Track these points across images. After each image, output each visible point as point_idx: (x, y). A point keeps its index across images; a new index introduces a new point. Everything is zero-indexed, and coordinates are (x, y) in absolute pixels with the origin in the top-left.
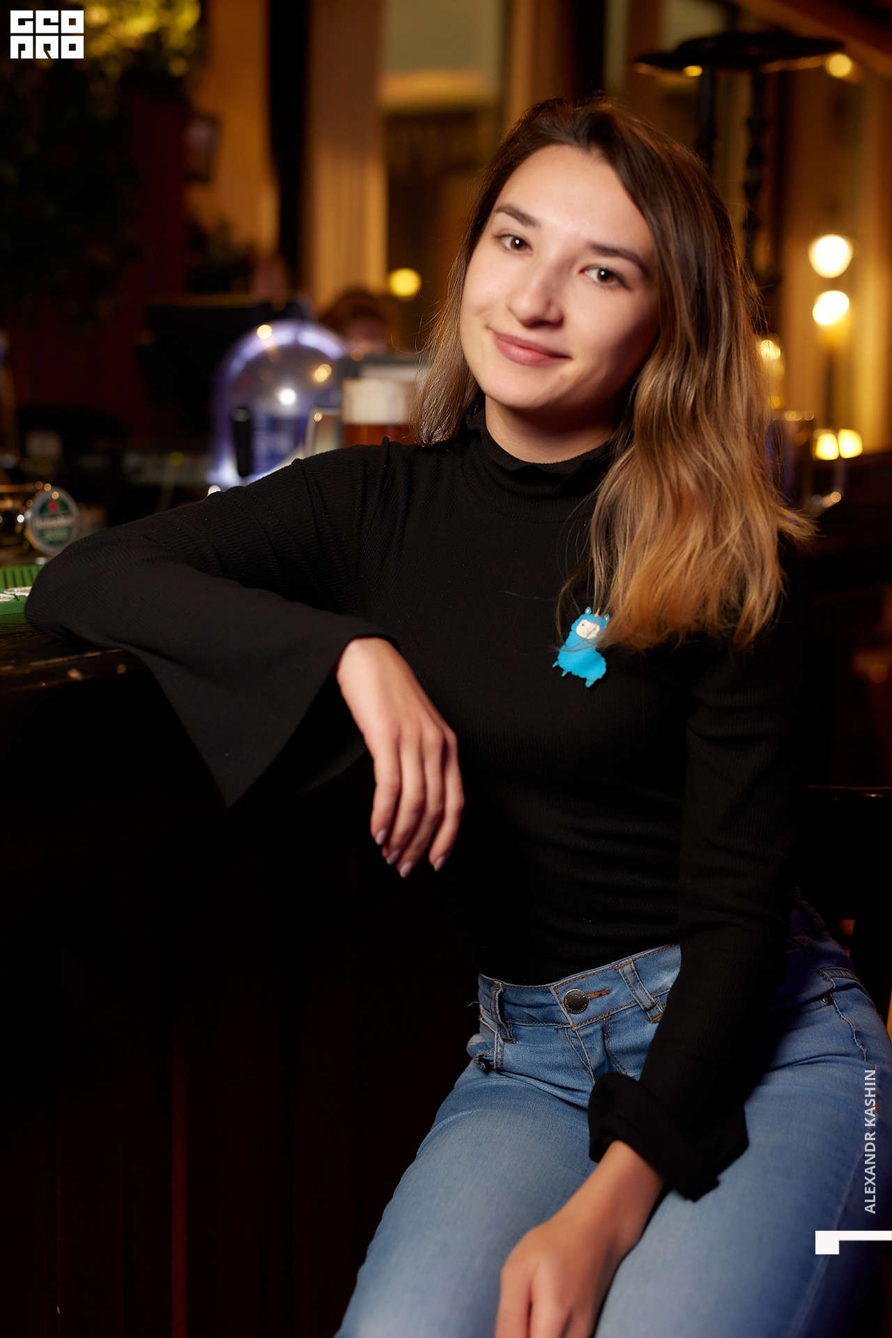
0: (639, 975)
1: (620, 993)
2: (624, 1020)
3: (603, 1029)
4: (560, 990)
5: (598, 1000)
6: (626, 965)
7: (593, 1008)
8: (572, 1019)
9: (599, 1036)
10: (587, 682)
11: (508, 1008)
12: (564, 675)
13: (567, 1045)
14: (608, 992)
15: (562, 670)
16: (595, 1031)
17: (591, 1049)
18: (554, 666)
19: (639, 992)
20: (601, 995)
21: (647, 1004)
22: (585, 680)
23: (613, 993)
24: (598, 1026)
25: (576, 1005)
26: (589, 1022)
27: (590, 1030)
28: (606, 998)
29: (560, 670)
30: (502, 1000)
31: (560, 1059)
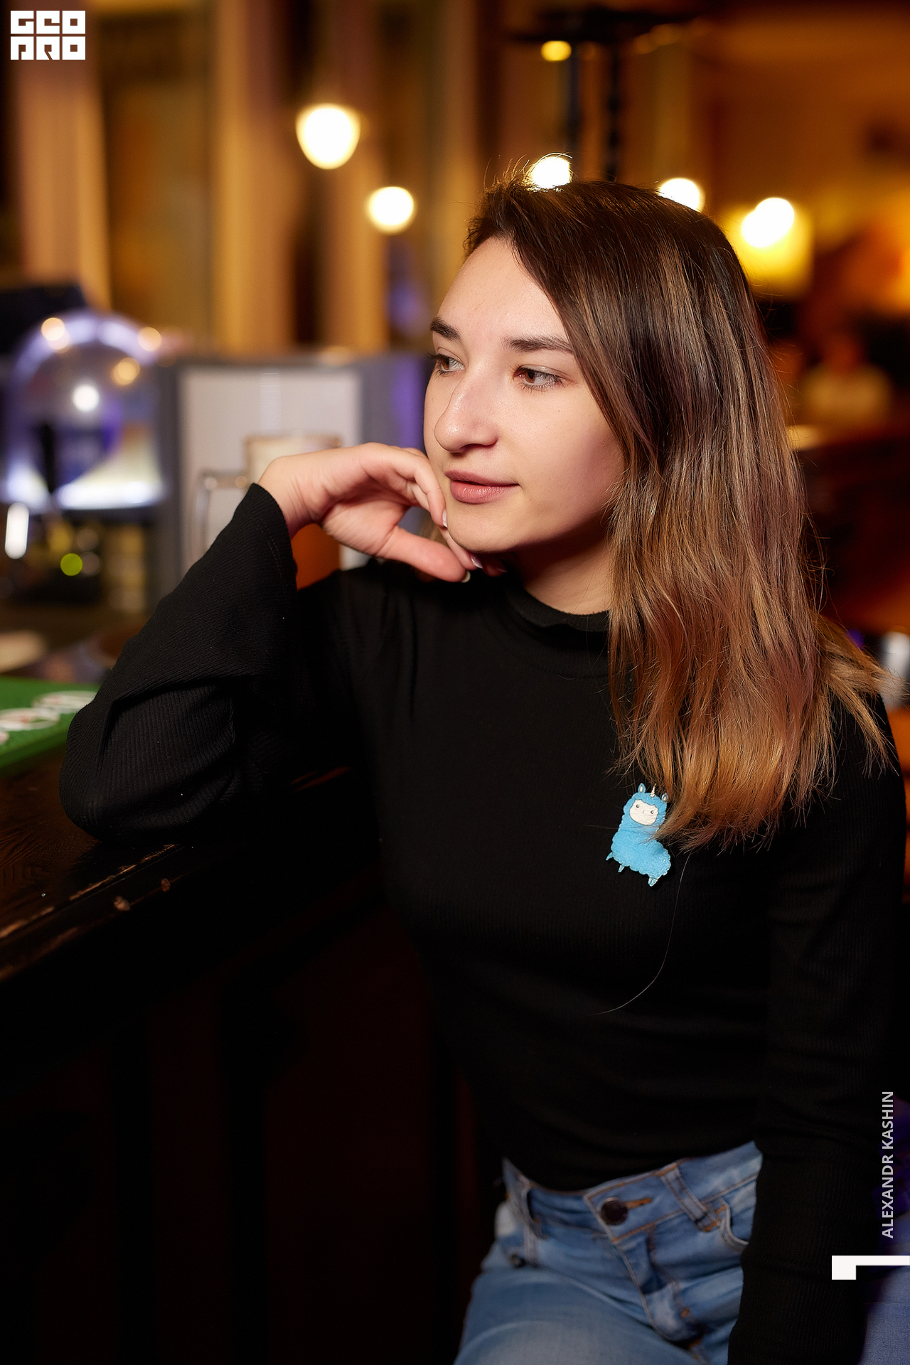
0: (685, 1183)
1: (663, 1200)
2: (671, 1230)
3: (648, 1242)
4: (594, 1198)
5: (640, 1209)
6: (671, 1171)
7: (633, 1218)
8: (612, 1231)
9: (643, 1250)
10: (650, 880)
11: (537, 1206)
12: (621, 870)
13: (608, 1255)
14: (650, 1200)
15: (618, 865)
16: (639, 1245)
17: (636, 1266)
18: (607, 859)
19: (687, 1201)
20: (642, 1204)
21: (698, 1214)
22: (646, 877)
23: (657, 1200)
24: (641, 1239)
25: (615, 1213)
26: (631, 1235)
27: (632, 1244)
28: (648, 1207)
29: (617, 864)
30: (530, 1197)
31: (599, 1268)
